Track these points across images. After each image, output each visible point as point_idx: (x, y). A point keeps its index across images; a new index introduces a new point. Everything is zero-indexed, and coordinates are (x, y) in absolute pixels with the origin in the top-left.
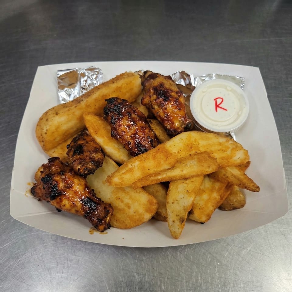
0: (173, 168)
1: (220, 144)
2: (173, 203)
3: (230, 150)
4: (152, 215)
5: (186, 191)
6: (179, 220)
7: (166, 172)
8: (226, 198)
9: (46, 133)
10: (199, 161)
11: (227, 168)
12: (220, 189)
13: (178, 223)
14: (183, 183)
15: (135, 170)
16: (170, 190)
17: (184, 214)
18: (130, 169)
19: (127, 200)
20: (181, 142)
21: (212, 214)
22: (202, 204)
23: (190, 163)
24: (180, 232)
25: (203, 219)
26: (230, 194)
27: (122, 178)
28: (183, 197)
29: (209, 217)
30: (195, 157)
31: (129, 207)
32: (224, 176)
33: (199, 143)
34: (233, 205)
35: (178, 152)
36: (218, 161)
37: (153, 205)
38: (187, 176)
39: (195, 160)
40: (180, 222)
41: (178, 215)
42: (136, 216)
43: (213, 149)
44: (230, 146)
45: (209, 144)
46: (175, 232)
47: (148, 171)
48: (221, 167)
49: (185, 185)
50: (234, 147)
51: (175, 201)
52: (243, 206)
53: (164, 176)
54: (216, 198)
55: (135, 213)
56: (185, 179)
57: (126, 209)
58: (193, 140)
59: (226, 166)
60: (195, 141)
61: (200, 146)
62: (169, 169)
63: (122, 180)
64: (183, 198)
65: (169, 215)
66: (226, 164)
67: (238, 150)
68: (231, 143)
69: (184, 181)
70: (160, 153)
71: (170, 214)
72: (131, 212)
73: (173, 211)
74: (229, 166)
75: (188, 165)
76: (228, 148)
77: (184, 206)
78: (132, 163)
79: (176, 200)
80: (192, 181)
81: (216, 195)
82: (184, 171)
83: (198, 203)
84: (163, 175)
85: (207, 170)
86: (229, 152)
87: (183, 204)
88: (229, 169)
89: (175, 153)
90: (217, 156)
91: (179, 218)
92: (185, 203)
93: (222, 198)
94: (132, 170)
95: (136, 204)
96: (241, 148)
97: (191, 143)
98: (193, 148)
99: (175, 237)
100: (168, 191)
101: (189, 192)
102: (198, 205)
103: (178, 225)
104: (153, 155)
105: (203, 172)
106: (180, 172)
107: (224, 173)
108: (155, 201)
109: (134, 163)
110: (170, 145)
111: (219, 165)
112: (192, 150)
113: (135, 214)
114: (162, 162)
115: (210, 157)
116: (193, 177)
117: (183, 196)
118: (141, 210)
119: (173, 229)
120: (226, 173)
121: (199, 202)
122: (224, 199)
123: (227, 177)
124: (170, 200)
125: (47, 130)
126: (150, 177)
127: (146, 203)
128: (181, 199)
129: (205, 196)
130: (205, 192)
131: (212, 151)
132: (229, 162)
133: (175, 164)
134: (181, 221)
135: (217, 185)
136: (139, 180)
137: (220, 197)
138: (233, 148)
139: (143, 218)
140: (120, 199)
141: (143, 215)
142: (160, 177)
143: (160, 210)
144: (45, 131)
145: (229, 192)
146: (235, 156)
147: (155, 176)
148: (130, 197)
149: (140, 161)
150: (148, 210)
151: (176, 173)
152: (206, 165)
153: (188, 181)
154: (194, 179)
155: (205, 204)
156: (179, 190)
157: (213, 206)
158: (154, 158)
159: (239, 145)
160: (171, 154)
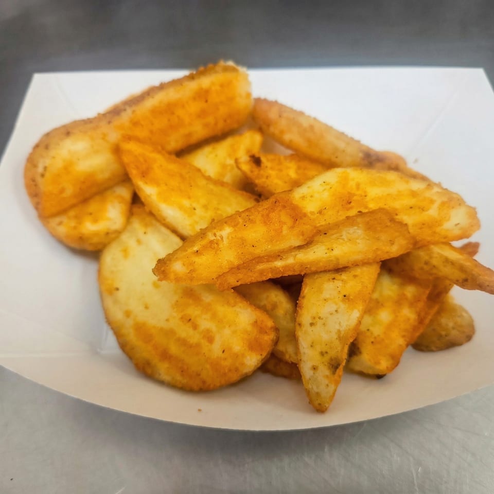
0: (308, 243)
1: (414, 194)
2: (312, 324)
3: (436, 206)
4: (263, 357)
5: (341, 296)
6: (326, 364)
7: (293, 253)
8: (431, 321)
9: (43, 175)
10: (369, 227)
11: (432, 247)
12: (417, 300)
13: (324, 371)
14: (334, 279)
15: (221, 246)
16: (304, 297)
17: (339, 349)
18: (211, 242)
19: (205, 323)
20: (325, 190)
21: (401, 355)
22: (377, 331)
23: (349, 233)
24: (331, 393)
25: (383, 365)
26: (439, 313)
27: (192, 264)
28: (336, 311)
29: (396, 361)
30: (359, 220)
31: (211, 340)
32: (425, 267)
33: (365, 192)
34: (446, 336)
35: (320, 212)
36: (411, 231)
37: (266, 332)
38: (343, 262)
39: (360, 225)
40: (329, 368)
41: (324, 350)
42: (225, 359)
43: (397, 205)
44: (435, 198)
45: (388, 195)
46: (318, 394)
47: (252, 249)
48: (418, 244)
49: (338, 283)
50: (445, 199)
51: (317, 319)
52: (469, 338)
53: (290, 261)
54: (409, 319)
55: (223, 352)
56: (339, 269)
57: (204, 343)
58: (352, 184)
59: (430, 243)
60: (358, 186)
61: (368, 199)
62: (300, 248)
63: (191, 268)
64: (334, 313)
65: (304, 353)
66: (429, 239)
67: (453, 208)
68: (438, 192)
69: (337, 276)
70: (280, 211)
71: (306, 351)
72: (216, 349)
73: (313, 343)
74: (436, 243)
75: (344, 237)
76: (432, 201)
77: (339, 331)
78: (215, 231)
79: (320, 318)
80: (355, 276)
81: (408, 314)
82: (334, 251)
83: (368, 330)
84: (287, 258)
85: (387, 249)
86: (433, 212)
87: (337, 327)
88: (436, 250)
89: (312, 213)
90: (409, 219)
91: (327, 358)
92: (340, 323)
93: (421, 321)
94: (216, 245)
95: (227, 332)
96: (460, 202)
97: (349, 193)
98: (352, 204)
99: (320, 410)
100: (300, 298)
101: (348, 299)
102: (368, 334)
103: (327, 377)
104: (262, 216)
105: (379, 253)
106: (326, 251)
107: (426, 258)
108: (270, 323)
109: (221, 230)
110: (302, 195)
111: (413, 238)
112: (352, 208)
113: (223, 356)
114: (285, 230)
115: (392, 220)
116: (356, 265)
117: (334, 307)
118: (238, 346)
119: (315, 388)
120: (431, 258)
121: (371, 328)
122: (427, 321)
123: (434, 266)
124: (305, 317)
125: (45, 168)
126: (258, 263)
127: (249, 328)
128: (331, 314)
129: (385, 316)
130: (382, 305)
131: (396, 209)
132: (435, 232)
133: (313, 236)
134: (333, 365)
135: (410, 291)
136: (231, 269)
137: (417, 318)
138: (443, 204)
139: (243, 364)
140: (190, 320)
141: (243, 355)
142: (279, 264)
143: (281, 347)
144: (40, 169)
145: (436, 308)
146: (449, 220)
147: (268, 261)
148: (214, 316)
149: (235, 226)
150: (253, 345)
151: (318, 254)
152: (384, 237)
153: (344, 276)
154: (358, 271)
155: (385, 333)
156: (326, 295)
157: (403, 336)
158: (266, 220)
159: (455, 196)
160: (305, 215)
